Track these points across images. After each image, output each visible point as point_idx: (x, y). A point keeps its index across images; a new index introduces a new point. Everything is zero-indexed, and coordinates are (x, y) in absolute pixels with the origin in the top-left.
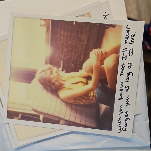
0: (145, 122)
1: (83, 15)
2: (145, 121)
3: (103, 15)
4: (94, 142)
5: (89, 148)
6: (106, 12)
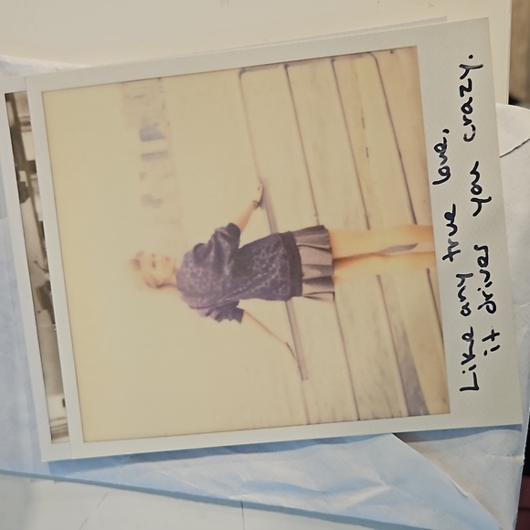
0: (511, 458)
1: (392, 51)
2: (513, 455)
3: (461, 66)
4: (324, 493)
5: (304, 508)
6: (471, 57)
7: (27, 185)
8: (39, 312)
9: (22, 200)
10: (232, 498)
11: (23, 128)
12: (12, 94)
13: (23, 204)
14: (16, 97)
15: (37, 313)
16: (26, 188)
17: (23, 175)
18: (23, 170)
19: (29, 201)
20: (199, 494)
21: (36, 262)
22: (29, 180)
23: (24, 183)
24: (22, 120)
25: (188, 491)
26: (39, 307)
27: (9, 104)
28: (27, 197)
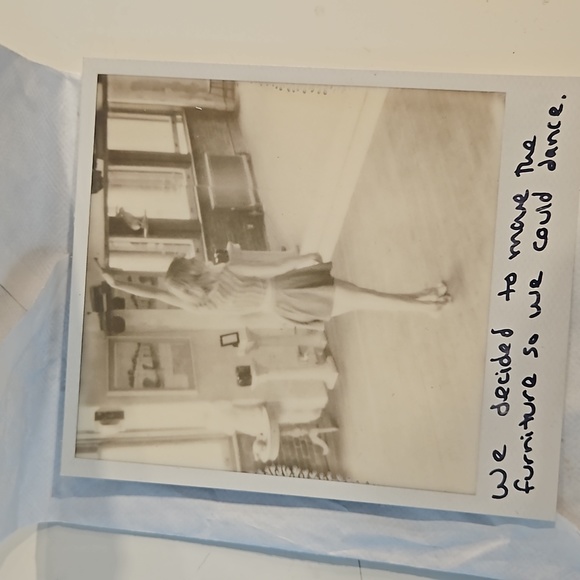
7: (102, 175)
8: (89, 313)
9: (94, 190)
10: (332, 554)
11: (110, 114)
12: (106, 75)
13: (94, 195)
14: (110, 80)
15: (86, 314)
16: (101, 179)
17: (100, 164)
18: (101, 158)
19: (101, 193)
20: (294, 550)
21: (96, 259)
22: (106, 170)
23: (100, 172)
24: (110, 105)
25: (282, 547)
26: (90, 308)
27: (100, 86)
28: (100, 188)
